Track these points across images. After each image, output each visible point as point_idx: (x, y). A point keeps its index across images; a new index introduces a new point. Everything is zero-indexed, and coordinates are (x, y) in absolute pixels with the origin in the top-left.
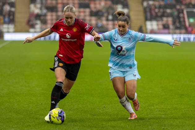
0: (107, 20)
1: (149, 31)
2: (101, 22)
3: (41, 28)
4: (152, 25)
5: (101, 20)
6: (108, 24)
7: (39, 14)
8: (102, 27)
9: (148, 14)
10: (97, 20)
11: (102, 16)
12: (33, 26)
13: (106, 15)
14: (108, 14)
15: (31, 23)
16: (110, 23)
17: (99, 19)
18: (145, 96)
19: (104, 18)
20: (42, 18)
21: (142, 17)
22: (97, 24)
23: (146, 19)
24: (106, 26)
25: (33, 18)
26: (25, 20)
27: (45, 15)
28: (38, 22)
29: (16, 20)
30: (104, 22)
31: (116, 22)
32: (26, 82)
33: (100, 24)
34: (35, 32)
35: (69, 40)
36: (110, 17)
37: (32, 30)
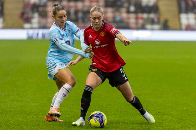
0: (128, 12)
1: (184, 27)
2: (120, 15)
3: (39, 23)
4: (188, 19)
5: (120, 12)
6: (129, 18)
7: (37, 4)
8: (121, 21)
9: (183, 4)
10: (113, 12)
11: (121, 6)
12: (28, 20)
13: (126, 5)
14: (130, 4)
15: (25, 16)
16: (132, 16)
17: (117, 10)
18: (177, 114)
19: (124, 10)
20: (41, 9)
21: (175, 8)
22: (114, 18)
23: (180, 11)
24: (126, 20)
25: (28, 10)
26: (18, 12)
27: (45, 6)
28: (36, 15)
29: (6, 12)
30: (124, 15)
31: (140, 15)
32: (18, 95)
33: (118, 18)
34: (32, 28)
35: (99, 46)
36: (132, 9)
37: (27, 25)
